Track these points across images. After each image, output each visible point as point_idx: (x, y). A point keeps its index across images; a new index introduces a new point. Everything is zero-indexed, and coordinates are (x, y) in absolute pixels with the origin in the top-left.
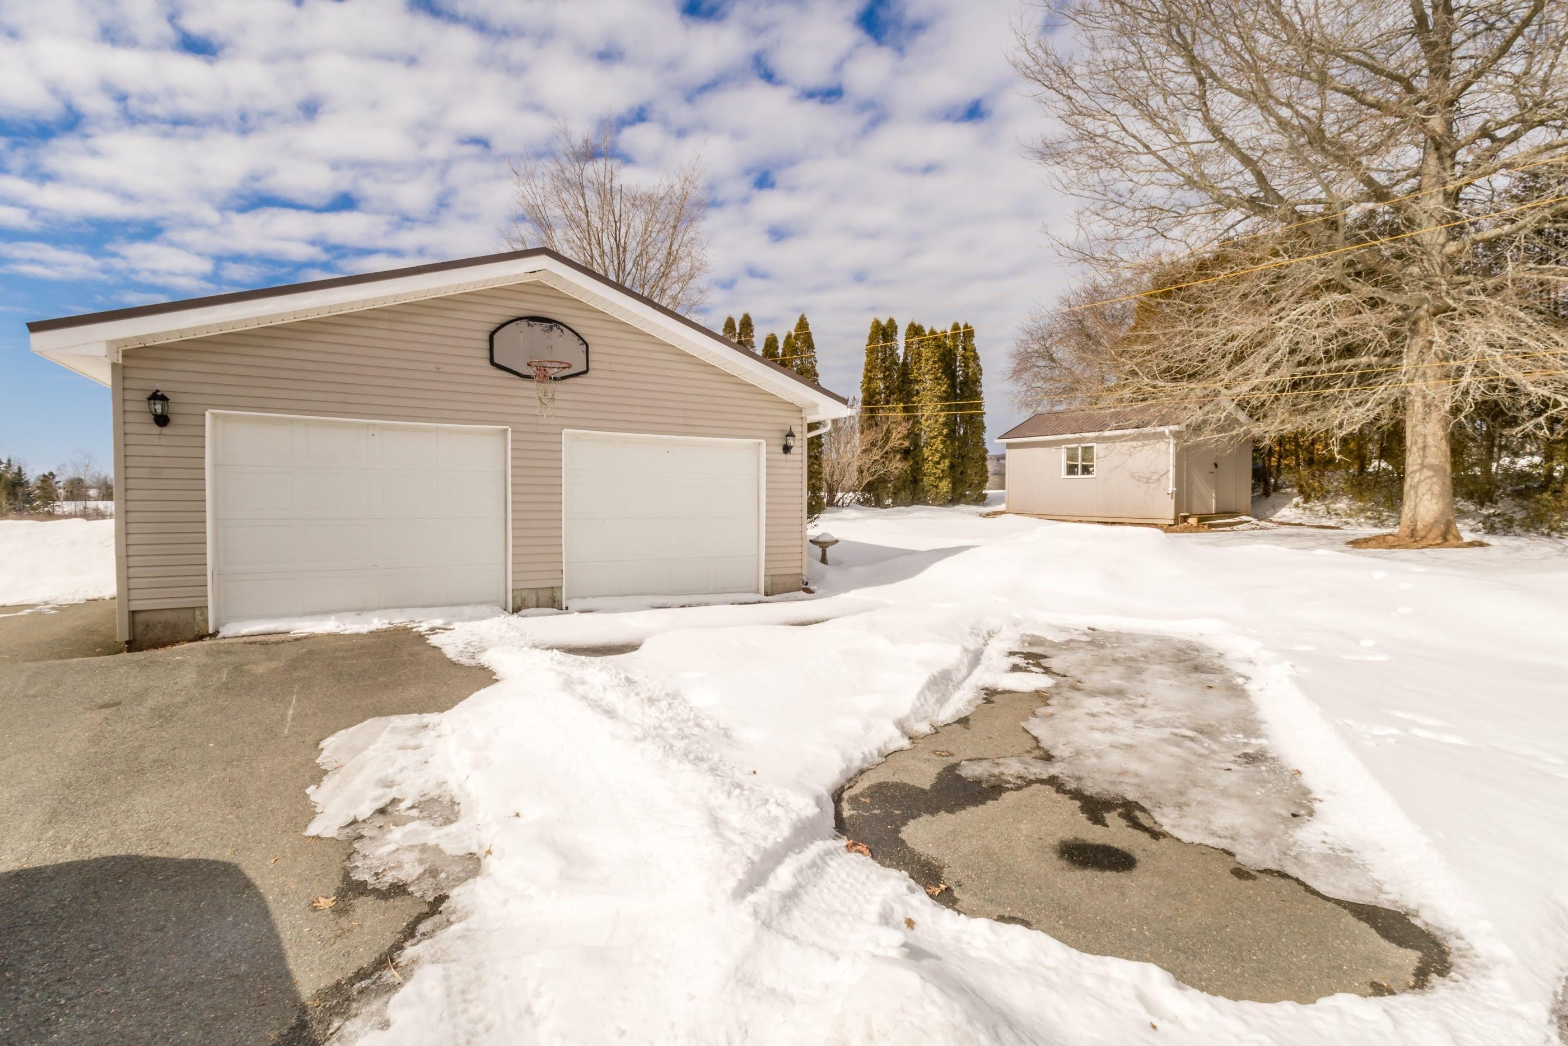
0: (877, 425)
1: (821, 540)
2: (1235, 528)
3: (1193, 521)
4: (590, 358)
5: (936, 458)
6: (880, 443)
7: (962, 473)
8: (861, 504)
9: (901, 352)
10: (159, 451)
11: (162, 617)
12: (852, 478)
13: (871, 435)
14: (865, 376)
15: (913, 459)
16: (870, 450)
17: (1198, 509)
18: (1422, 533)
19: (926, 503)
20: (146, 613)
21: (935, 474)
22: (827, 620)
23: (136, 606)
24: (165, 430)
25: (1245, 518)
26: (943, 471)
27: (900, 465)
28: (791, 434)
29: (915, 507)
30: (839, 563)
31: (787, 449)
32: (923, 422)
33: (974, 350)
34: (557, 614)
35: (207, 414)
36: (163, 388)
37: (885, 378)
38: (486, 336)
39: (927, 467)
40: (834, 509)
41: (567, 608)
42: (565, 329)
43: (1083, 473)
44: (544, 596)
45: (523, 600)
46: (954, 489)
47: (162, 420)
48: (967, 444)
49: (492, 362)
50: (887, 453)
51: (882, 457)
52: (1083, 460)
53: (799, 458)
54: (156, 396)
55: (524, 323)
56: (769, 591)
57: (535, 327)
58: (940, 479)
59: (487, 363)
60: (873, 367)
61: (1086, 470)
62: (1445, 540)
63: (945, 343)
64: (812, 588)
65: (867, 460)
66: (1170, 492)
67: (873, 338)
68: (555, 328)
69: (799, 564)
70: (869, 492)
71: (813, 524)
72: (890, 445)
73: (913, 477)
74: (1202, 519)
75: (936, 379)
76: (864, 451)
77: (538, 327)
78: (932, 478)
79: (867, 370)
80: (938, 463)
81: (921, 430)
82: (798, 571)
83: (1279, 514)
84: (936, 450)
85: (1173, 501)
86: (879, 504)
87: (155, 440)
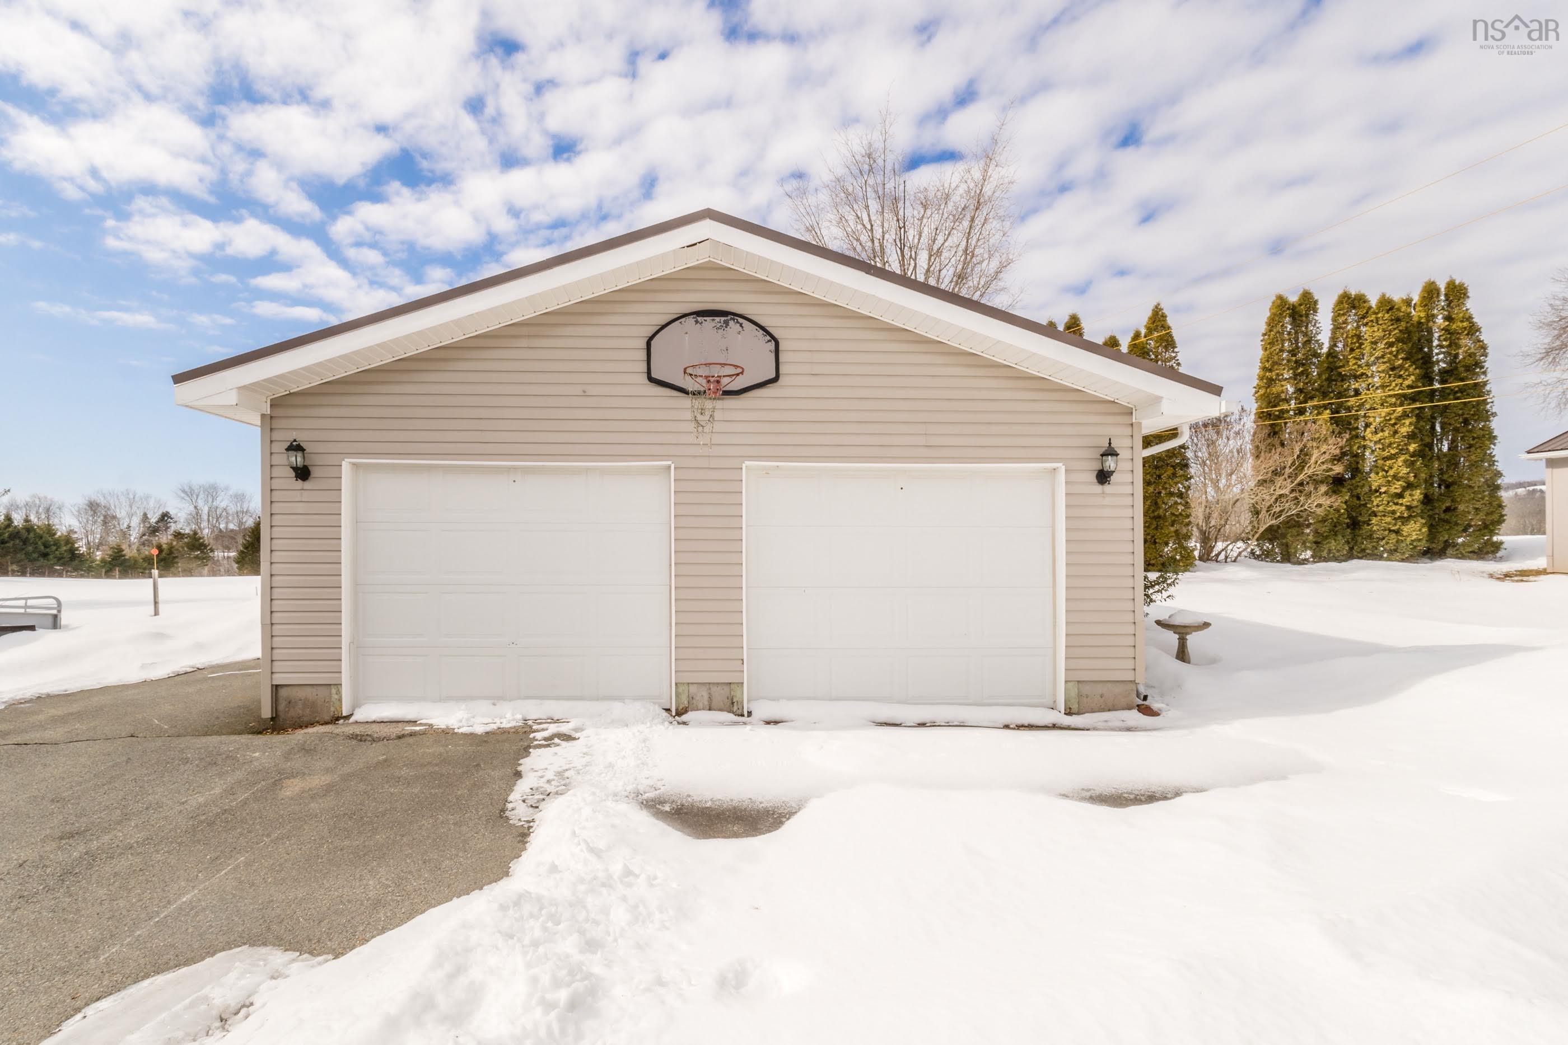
0: (1282, 445)
1: (1178, 621)
4: (781, 360)
5: (1396, 488)
6: (1288, 471)
7: (1448, 510)
8: (1257, 558)
9: (1324, 338)
10: (301, 508)
11: (301, 694)
12: (1242, 520)
13: (1274, 459)
14: (1261, 378)
15: (1350, 490)
16: (1272, 481)
19: (1375, 556)
20: (289, 689)
21: (1394, 512)
22: (1178, 794)
23: (279, 679)
24: (307, 485)
26: (1409, 508)
27: (1326, 501)
28: (1110, 452)
29: (1355, 562)
30: (1212, 661)
31: (1103, 477)
32: (1369, 435)
33: (1469, 319)
34: (735, 723)
35: (344, 463)
36: (301, 437)
37: (1295, 376)
38: (643, 344)
39: (1379, 502)
40: (1213, 564)
41: (750, 714)
42: (745, 323)
44: (720, 695)
45: (691, 698)
46: (1432, 536)
47: (303, 473)
48: (1456, 464)
49: (650, 379)
50: (1301, 484)
51: (1292, 491)
53: (1128, 489)
54: (295, 447)
55: (690, 321)
56: (1075, 707)
57: (705, 324)
58: (1405, 520)
59: (644, 378)
60: (1275, 363)
63: (1409, 315)
64: (1155, 706)
65: (1267, 496)
67: (1273, 322)
68: (731, 323)
69: (1130, 664)
70: (1271, 541)
71: (1165, 594)
72: (1308, 471)
73: (1350, 517)
75: (1393, 369)
76: (1262, 483)
77: (709, 322)
78: (1388, 519)
79: (1264, 369)
80: (1400, 496)
81: (1365, 447)
82: (1129, 676)
84: (1395, 476)
86: (1288, 557)
87: (297, 496)
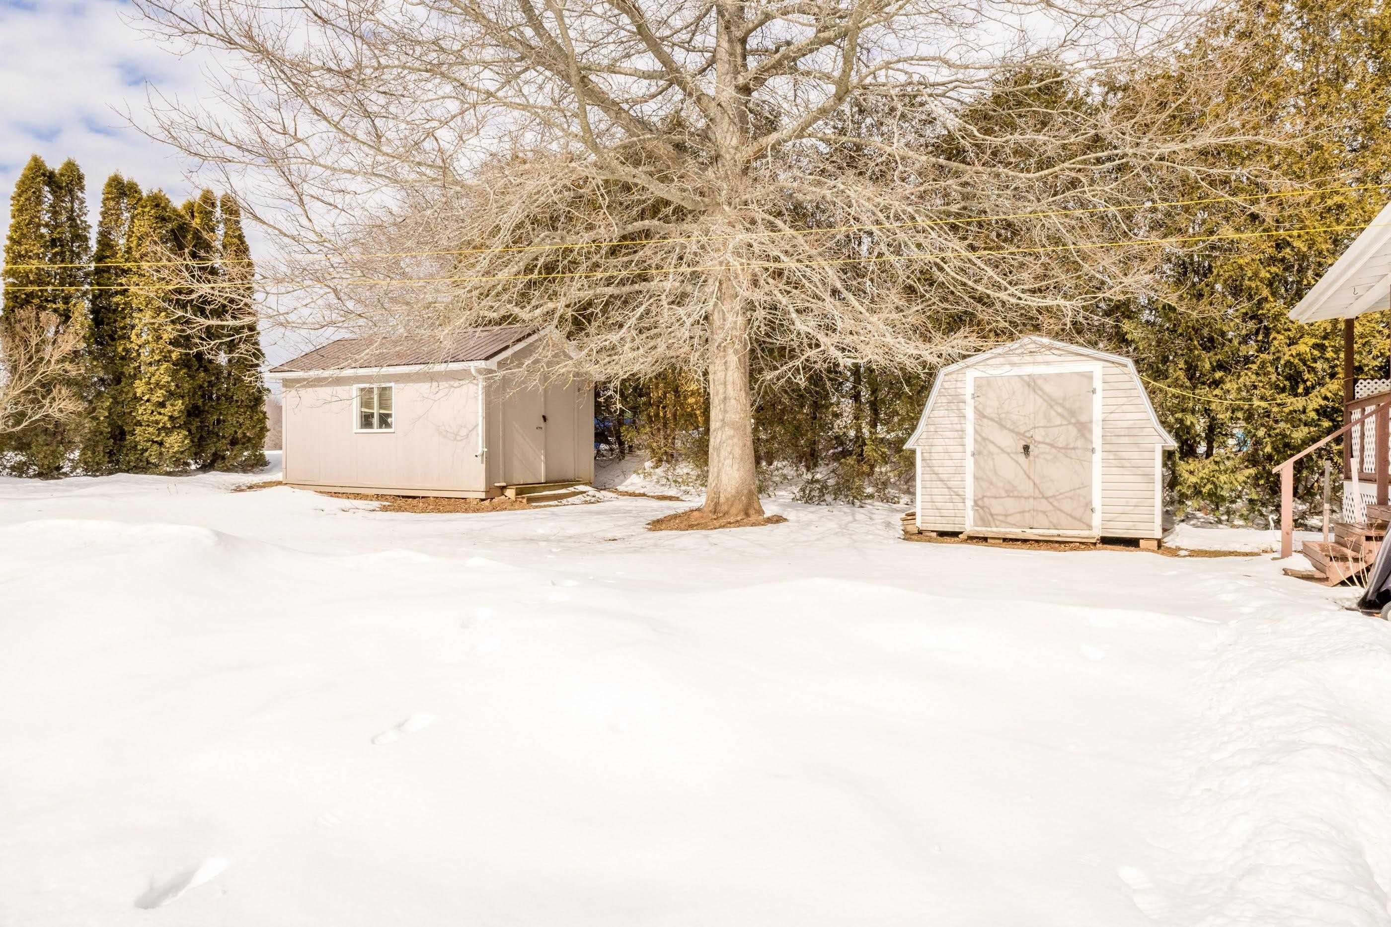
2: (564, 501)
3: (510, 493)
5: (159, 395)
7: (212, 422)
15: (114, 397)
17: (521, 477)
18: (725, 508)
21: (157, 422)
25: (581, 488)
26: (171, 418)
27: (68, 405)
32: (133, 337)
39: (142, 412)
43: (381, 427)
46: (196, 447)
50: (39, 384)
51: (28, 391)
52: (381, 407)
58: (169, 431)
61: (384, 421)
62: (747, 515)
63: (182, 217)
66: (479, 452)
67: (28, 187)
72: (44, 369)
73: (114, 426)
74: (521, 491)
78: (151, 429)
79: (12, 240)
80: (162, 405)
83: (628, 482)
84: (157, 384)
85: (484, 465)
